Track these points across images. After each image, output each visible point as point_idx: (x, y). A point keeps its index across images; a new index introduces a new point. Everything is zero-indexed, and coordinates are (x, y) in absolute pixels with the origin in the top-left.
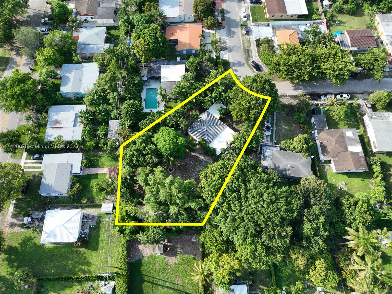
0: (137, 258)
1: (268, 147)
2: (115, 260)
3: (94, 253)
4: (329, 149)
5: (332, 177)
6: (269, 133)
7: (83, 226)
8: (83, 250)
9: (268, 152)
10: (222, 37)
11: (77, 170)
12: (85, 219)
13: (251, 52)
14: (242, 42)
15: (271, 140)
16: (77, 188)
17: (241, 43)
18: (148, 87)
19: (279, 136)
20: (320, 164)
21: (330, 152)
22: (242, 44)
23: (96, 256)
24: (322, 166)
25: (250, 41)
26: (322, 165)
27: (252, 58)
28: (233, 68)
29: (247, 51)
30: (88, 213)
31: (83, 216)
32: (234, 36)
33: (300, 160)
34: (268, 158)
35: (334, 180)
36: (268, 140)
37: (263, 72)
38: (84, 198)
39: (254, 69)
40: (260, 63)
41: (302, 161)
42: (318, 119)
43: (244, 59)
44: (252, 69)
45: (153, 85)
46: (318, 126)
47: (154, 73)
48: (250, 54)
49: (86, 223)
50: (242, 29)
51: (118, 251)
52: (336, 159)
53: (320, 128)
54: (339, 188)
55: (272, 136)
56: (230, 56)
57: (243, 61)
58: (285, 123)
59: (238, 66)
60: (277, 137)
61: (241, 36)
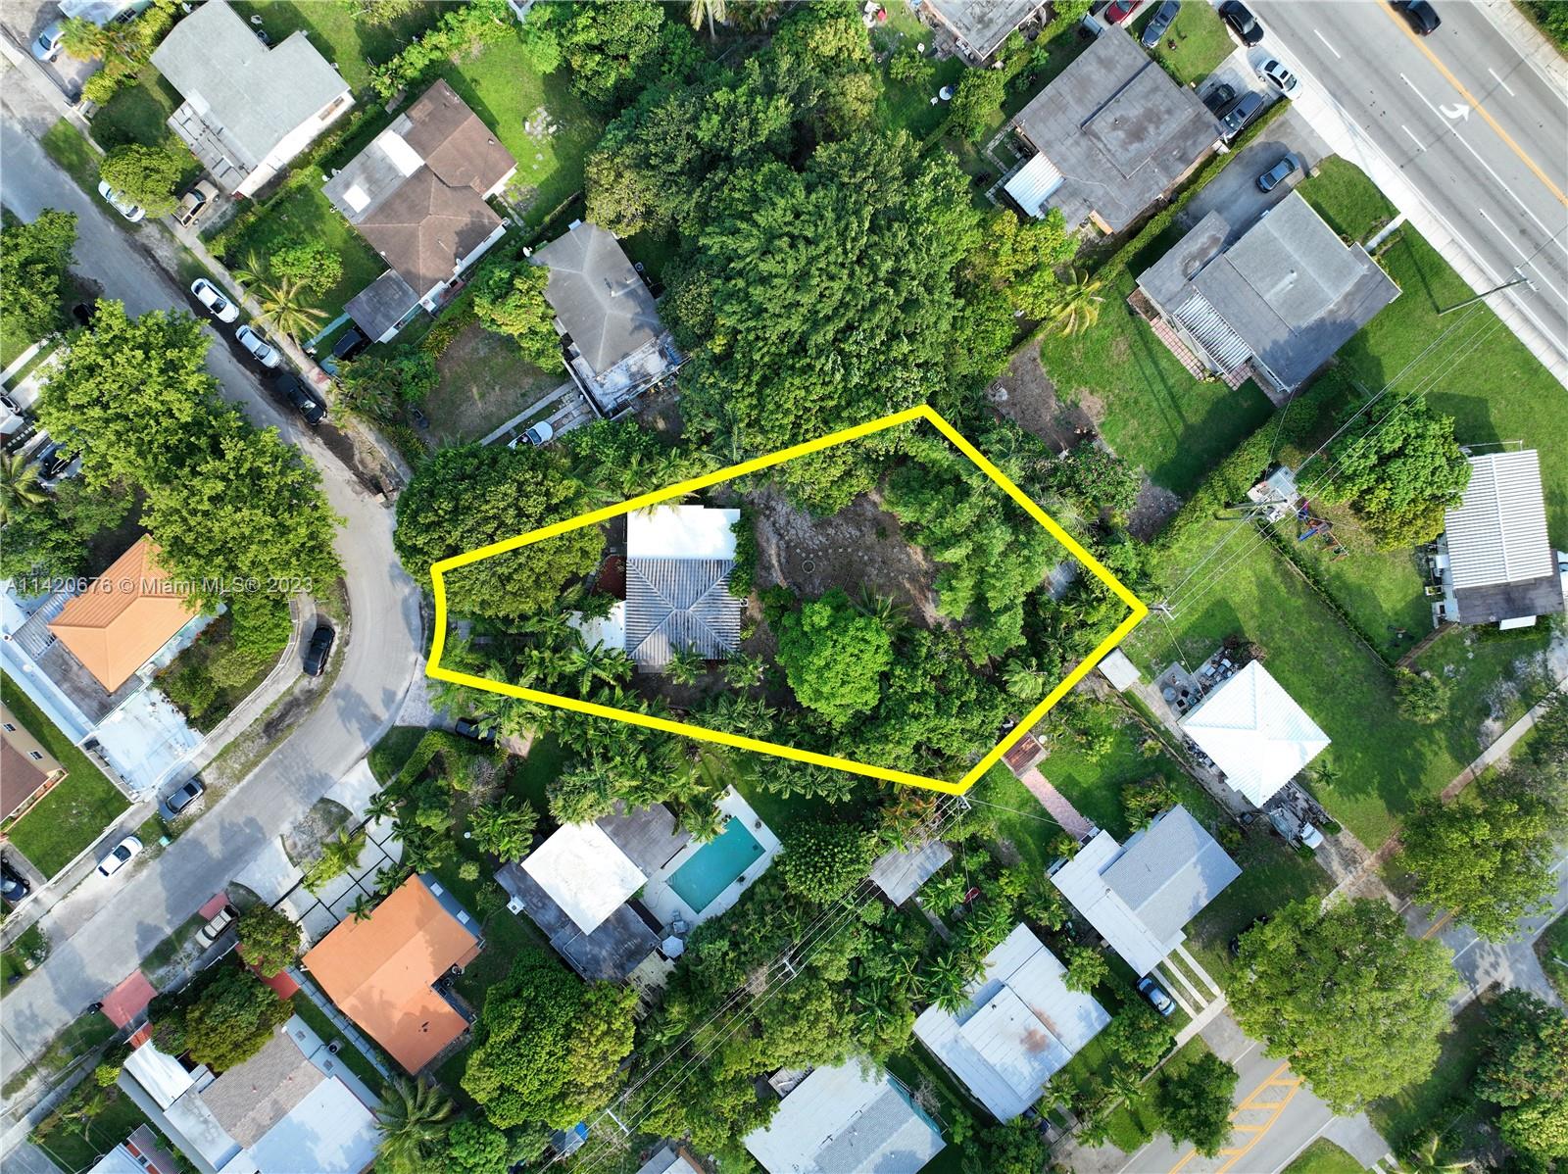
0: (1158, 490)
1: (597, 392)
2: (1207, 538)
3: (1236, 599)
4: (464, 220)
5: (535, 167)
6: (544, 430)
7: (1207, 689)
8: (1251, 633)
9: (612, 383)
10: (285, 859)
11: (1103, 845)
12: (1187, 701)
13: (266, 711)
14: (250, 777)
15: (558, 410)
16: (1142, 794)
17: (256, 777)
18: (689, 914)
19: (523, 395)
20: (521, 223)
21: (471, 212)
22: (256, 770)
23: (1235, 589)
24: (519, 214)
25: (221, 755)
26: (516, 217)
27: (290, 689)
28: (384, 716)
29: (273, 727)
30: (1166, 708)
31: (1184, 712)
32: (241, 820)
33: (569, 277)
34: (634, 369)
35: (540, 157)
36: (566, 416)
37: (323, 611)
38: (1147, 754)
39: (334, 649)
40: (294, 646)
41: (566, 270)
42: (379, 318)
43: (319, 713)
44: (339, 652)
45: (667, 903)
46: (402, 303)
47: (632, 936)
48: (280, 707)
49: (1191, 690)
50: (189, 823)
51: (1182, 549)
52: (475, 184)
53: (405, 293)
54: (553, 129)
55: (540, 416)
56: (343, 767)
57: (329, 706)
58: (462, 408)
59: (366, 706)
60: (530, 401)
61: (224, 801)
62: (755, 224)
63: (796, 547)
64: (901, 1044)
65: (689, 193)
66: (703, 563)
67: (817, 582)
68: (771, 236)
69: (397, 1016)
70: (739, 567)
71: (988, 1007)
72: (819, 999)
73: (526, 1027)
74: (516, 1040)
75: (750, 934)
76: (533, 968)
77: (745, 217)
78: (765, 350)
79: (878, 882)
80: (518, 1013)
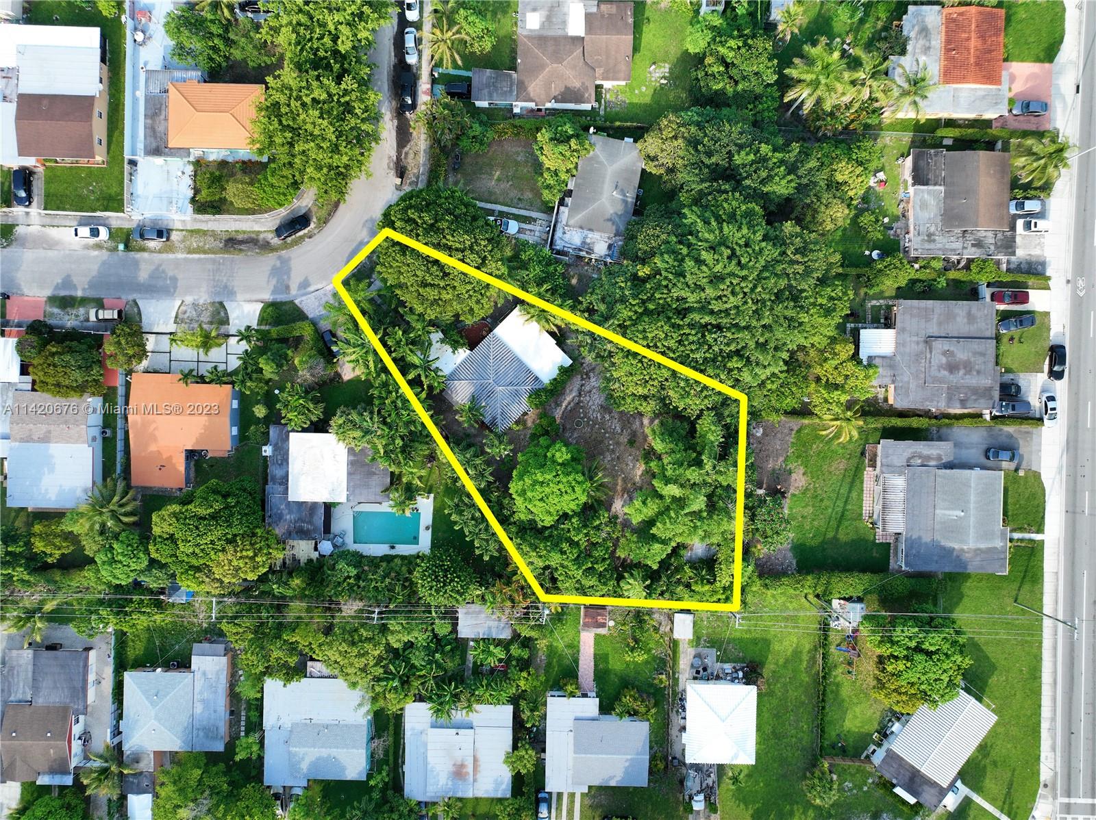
0: (790, 555)
1: (559, 234)
2: (791, 602)
3: (776, 646)
4: (576, 84)
5: (637, 92)
6: (513, 227)
7: (718, 678)
8: (766, 672)
9: (570, 237)
10: (174, 314)
11: (591, 705)
12: (702, 674)
13: (237, 231)
14: (196, 256)
15: (530, 223)
16: (635, 700)
17: (199, 260)
18: (349, 539)
19: (519, 199)
20: (602, 113)
21: (583, 83)
22: (203, 256)
23: (780, 641)
24: (605, 108)
25: (192, 231)
26: (603, 107)
27: (259, 232)
28: (294, 291)
29: (232, 243)
30: (688, 669)
31: (695, 678)
32: (170, 274)
33: (600, 163)
34: (588, 241)
35: (644, 89)
36: (531, 230)
37: (314, 209)
38: (656, 682)
39: (301, 233)
40: (282, 213)
41: (602, 158)
42: (486, 91)
43: (262, 258)
44: (302, 238)
45: (343, 523)
46: (505, 95)
47: (310, 522)
48: (246, 236)
49: (709, 671)
50: (143, 249)
51: (773, 596)
52: (599, 71)
53: (511, 91)
54: (664, 81)
55: (517, 218)
56: (248, 296)
57: (270, 260)
58: (483, 176)
59: (289, 278)
60: (520, 205)
61: (171, 256)
62: (721, 230)
63: (582, 407)
64: (393, 708)
65: (702, 181)
66: (529, 371)
67: (576, 435)
68: (723, 242)
69: (153, 448)
70: (545, 390)
71: (454, 731)
72: (375, 646)
73: (213, 517)
74: (203, 518)
75: (371, 580)
76: (245, 490)
77: (720, 221)
78: (665, 296)
79: (460, 615)
80: (217, 506)
